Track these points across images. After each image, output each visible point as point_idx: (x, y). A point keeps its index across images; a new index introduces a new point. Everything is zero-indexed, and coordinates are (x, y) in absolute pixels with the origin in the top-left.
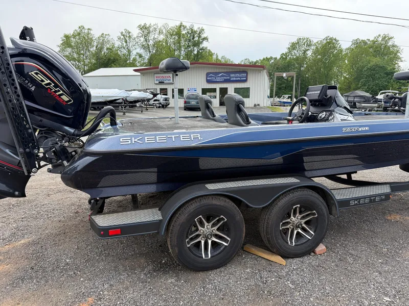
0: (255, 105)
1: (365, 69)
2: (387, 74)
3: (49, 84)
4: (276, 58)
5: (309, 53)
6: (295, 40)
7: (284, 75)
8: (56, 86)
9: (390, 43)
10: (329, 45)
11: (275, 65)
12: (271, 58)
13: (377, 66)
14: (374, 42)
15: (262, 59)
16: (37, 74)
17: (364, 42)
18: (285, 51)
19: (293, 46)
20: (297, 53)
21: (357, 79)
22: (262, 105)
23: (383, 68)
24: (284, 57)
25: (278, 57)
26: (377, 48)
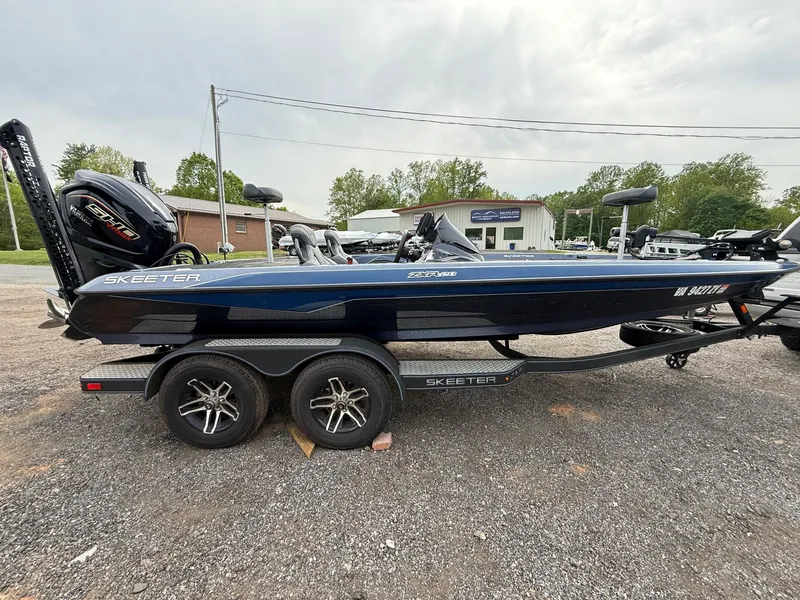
0: (529, 248)
1: (702, 201)
2: (737, 208)
3: (108, 218)
4: (571, 193)
5: (618, 185)
6: (597, 169)
7: (578, 212)
8: (116, 220)
9: (745, 166)
10: (646, 173)
11: (570, 201)
12: (566, 193)
13: (721, 197)
14: (718, 165)
15: (553, 194)
16: (93, 207)
17: (703, 167)
18: (584, 183)
19: (595, 177)
20: (600, 185)
21: (688, 215)
22: (538, 249)
23: (730, 200)
24: (582, 191)
25: (575, 192)
26: (722, 172)
